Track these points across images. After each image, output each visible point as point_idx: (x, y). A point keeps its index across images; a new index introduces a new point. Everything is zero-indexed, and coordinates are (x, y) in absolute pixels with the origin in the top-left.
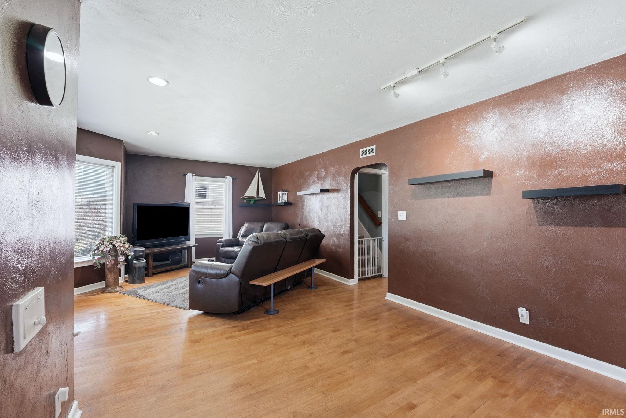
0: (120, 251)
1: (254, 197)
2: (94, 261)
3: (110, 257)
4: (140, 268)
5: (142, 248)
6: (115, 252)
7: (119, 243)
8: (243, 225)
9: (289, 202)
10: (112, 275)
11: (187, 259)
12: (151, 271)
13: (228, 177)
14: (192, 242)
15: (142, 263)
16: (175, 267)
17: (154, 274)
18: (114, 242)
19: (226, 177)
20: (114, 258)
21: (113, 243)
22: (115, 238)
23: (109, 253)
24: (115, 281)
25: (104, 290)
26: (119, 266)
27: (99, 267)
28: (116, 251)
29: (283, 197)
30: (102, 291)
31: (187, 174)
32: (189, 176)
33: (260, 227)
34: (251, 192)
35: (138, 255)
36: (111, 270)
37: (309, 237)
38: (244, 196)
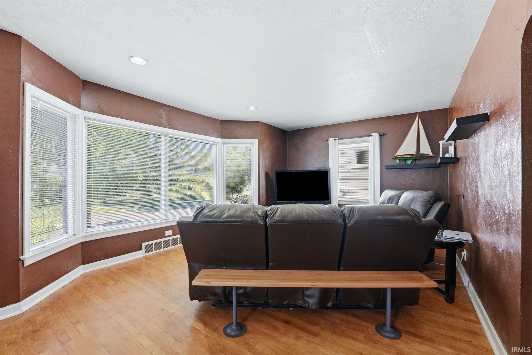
19: (371, 134)
31: (328, 139)
32: (332, 141)
34: (406, 148)
37: (350, 223)
38: (397, 154)
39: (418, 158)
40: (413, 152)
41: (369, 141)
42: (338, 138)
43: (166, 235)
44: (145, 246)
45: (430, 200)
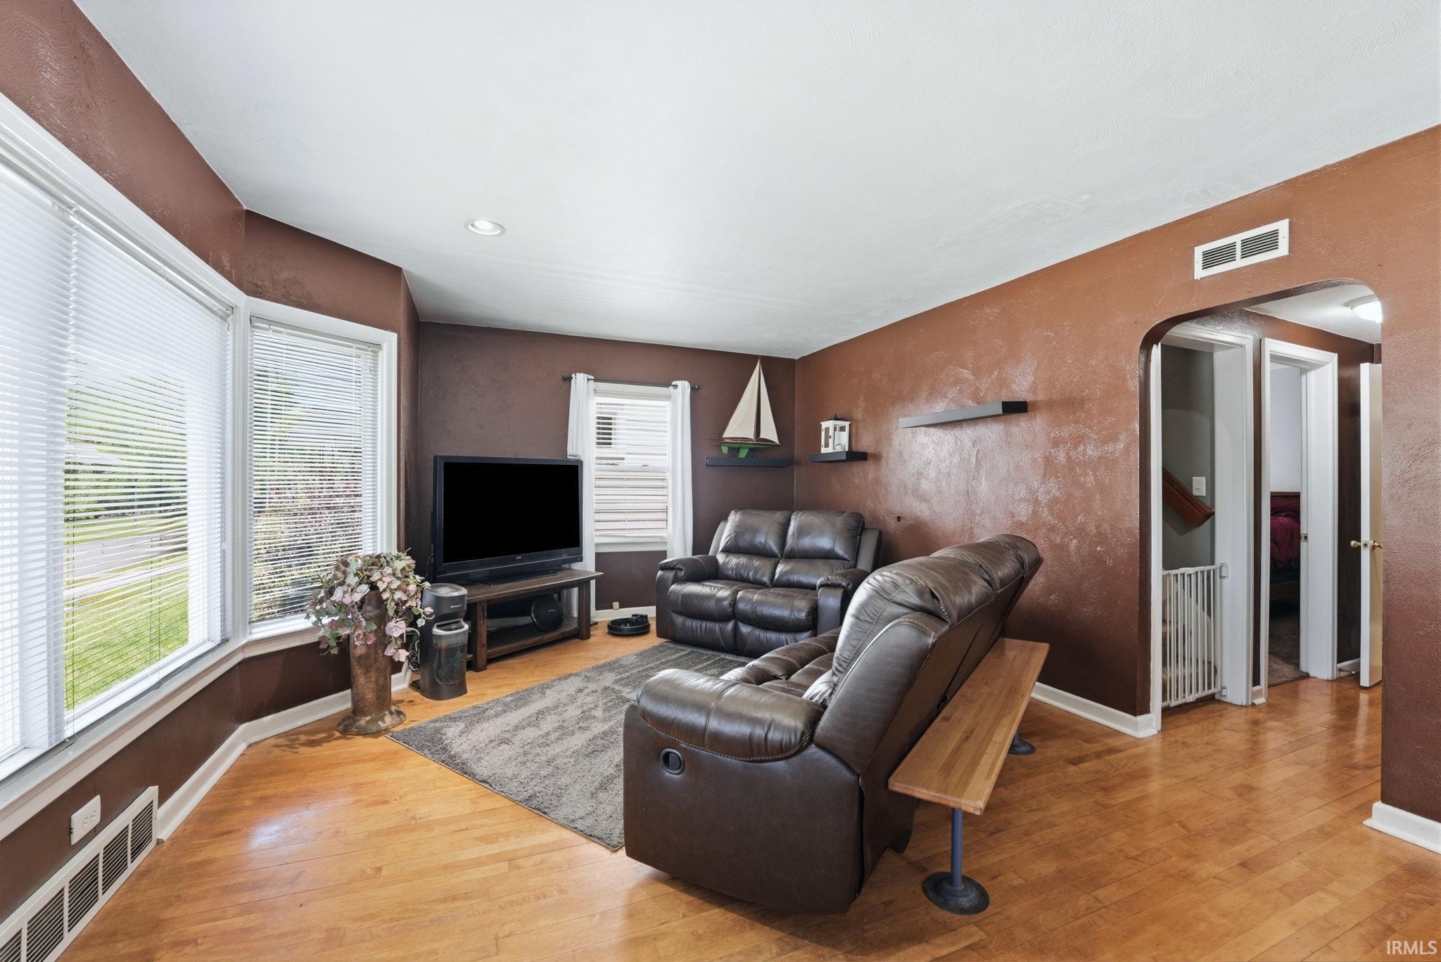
0: (393, 604)
1: (750, 439)
2: (321, 633)
3: (364, 623)
4: (451, 650)
5: (458, 590)
6: (378, 608)
7: (387, 579)
8: (726, 519)
9: (854, 449)
10: (370, 677)
11: (575, 614)
12: (483, 653)
13: (679, 383)
14: (587, 565)
15: (457, 635)
16: (547, 637)
17: (491, 661)
18: (376, 576)
19: (674, 383)
20: (375, 627)
21: (371, 579)
22: (376, 562)
23: (360, 608)
24: (378, 697)
25: (346, 726)
26: (390, 652)
27: (335, 651)
28: (381, 604)
29: (835, 438)
30: (341, 727)
31: (573, 375)
32: (580, 381)
33: (780, 523)
34: (740, 426)
35: (445, 611)
36: (367, 661)
38: (724, 436)
39: (759, 447)
40: (750, 434)
41: (668, 397)
42: (593, 378)
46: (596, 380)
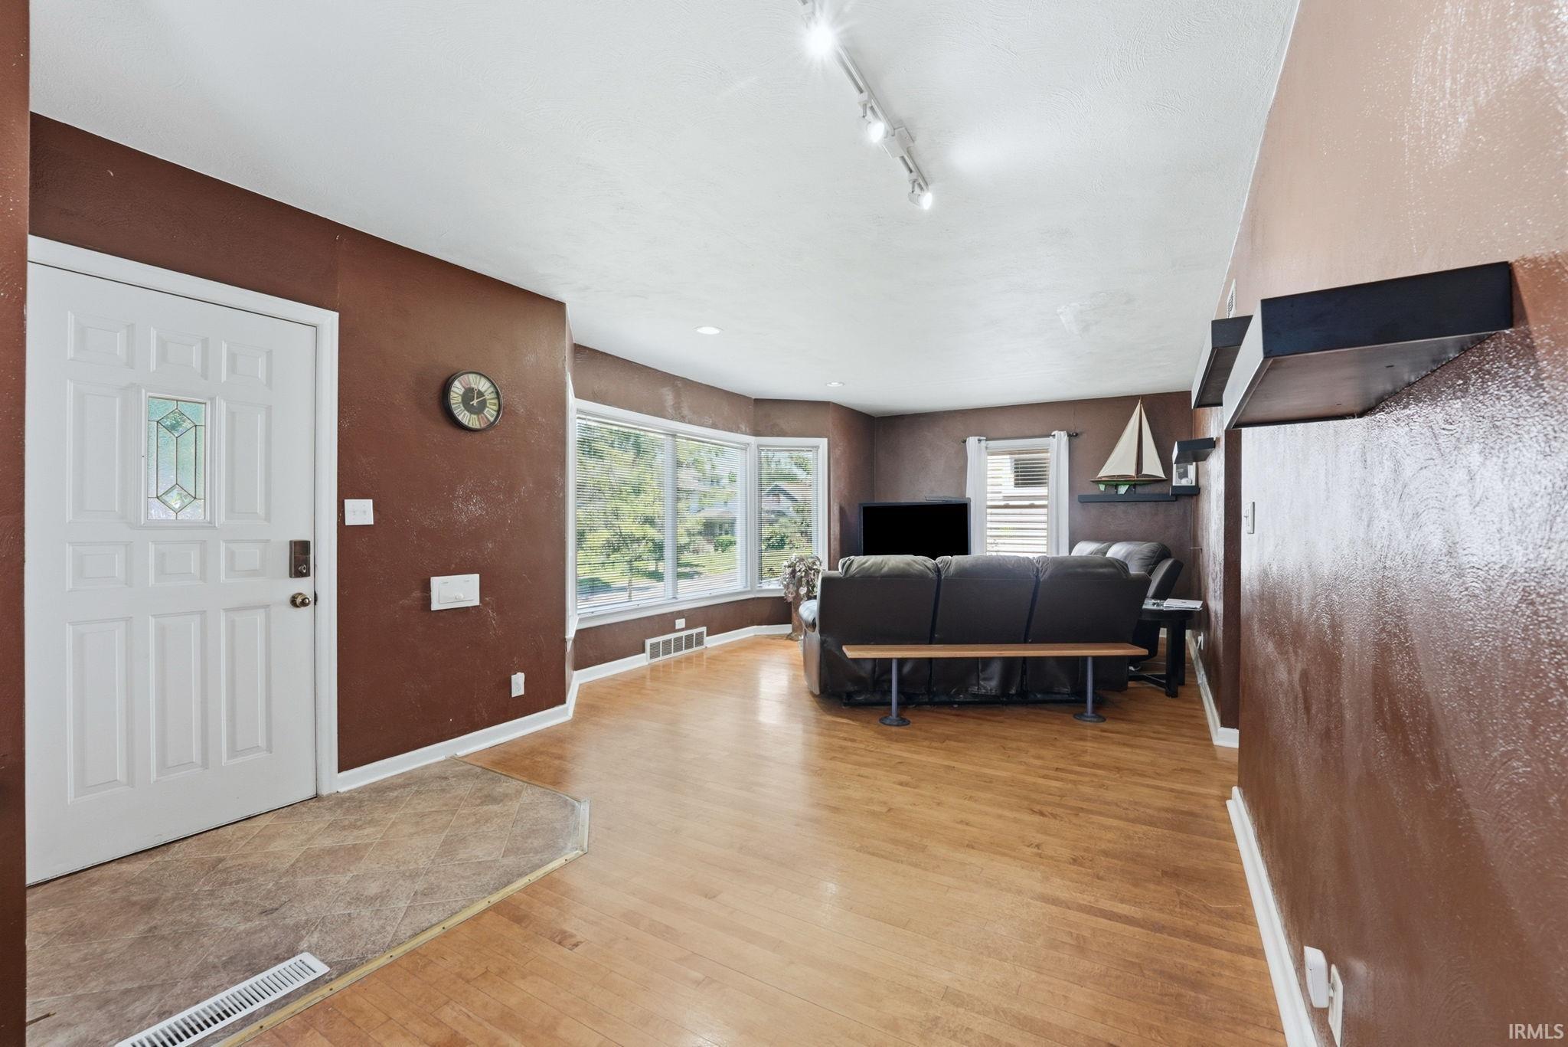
1: (1129, 477)
13: (1057, 433)
19: (1052, 434)
31: (966, 440)
32: (972, 442)
34: (1120, 463)
37: (1043, 578)
38: (1100, 475)
39: (1139, 482)
40: (1131, 471)
42: (985, 438)
43: (677, 627)
44: (651, 645)
45: (1152, 557)
46: (986, 440)
